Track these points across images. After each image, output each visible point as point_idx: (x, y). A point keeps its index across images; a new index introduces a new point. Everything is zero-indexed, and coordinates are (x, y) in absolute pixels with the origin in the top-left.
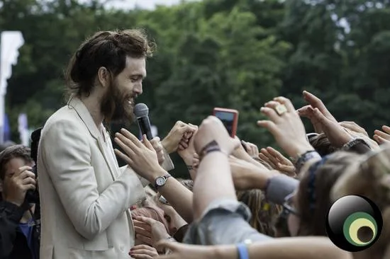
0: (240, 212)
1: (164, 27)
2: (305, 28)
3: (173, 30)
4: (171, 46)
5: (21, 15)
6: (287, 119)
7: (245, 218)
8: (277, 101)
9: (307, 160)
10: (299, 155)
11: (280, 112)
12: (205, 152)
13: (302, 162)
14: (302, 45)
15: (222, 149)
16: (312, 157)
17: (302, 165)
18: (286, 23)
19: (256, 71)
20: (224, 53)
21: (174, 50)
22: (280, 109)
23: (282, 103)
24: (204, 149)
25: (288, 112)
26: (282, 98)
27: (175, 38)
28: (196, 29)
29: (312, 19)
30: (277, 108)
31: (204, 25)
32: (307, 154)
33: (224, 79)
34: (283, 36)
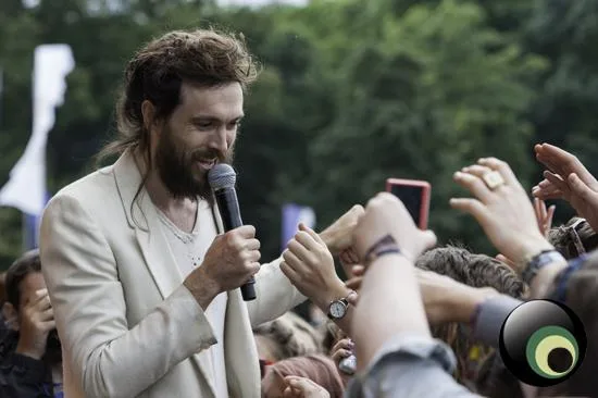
0: (437, 357)
1: (323, 33)
2: (571, 31)
3: (338, 39)
4: (335, 66)
5: (71, 18)
6: (504, 196)
7: (446, 367)
8: (485, 165)
9: (543, 265)
10: (529, 257)
11: (492, 184)
12: (373, 255)
13: (534, 270)
14: (568, 60)
15: (404, 250)
16: (551, 260)
17: (534, 275)
18: (538, 22)
19: (485, 109)
20: (429, 78)
21: (341, 76)
22: (491, 179)
23: (494, 168)
24: (372, 250)
25: (506, 184)
26: (494, 161)
27: (342, 53)
28: (380, 35)
29: (582, 16)
30: (487, 178)
31: (392, 29)
32: (543, 257)
33: (430, 124)
34: (533, 46)
